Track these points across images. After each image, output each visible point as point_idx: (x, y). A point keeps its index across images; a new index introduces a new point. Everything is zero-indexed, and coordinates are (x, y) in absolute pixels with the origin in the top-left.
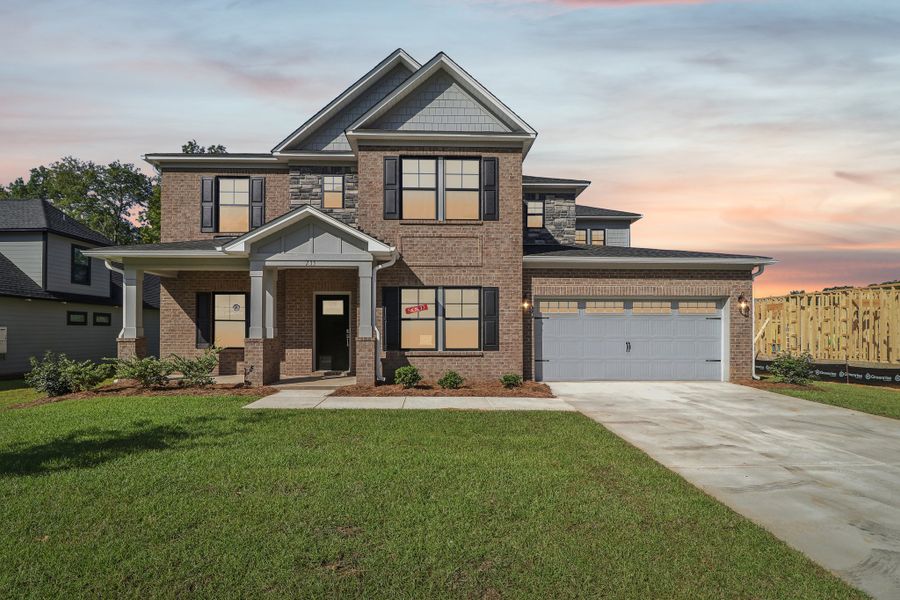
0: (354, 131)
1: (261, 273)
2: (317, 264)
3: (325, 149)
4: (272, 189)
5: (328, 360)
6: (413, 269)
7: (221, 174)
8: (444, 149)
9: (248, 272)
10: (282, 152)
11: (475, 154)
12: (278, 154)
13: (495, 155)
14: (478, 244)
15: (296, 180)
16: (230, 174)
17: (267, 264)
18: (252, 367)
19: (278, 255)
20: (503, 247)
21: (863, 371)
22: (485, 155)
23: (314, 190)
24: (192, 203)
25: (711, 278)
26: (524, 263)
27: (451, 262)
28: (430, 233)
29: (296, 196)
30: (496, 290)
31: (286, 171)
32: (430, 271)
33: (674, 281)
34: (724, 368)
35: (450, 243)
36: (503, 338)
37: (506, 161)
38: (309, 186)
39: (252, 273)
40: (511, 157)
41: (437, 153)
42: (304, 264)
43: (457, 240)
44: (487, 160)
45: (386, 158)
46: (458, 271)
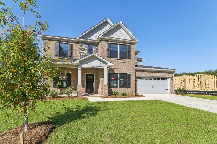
0: (101, 36)
1: (81, 69)
2: (95, 67)
3: (88, 39)
4: (74, 47)
5: (89, 90)
6: (113, 69)
7: (60, 42)
8: (120, 42)
9: (78, 68)
10: (79, 38)
11: (126, 44)
12: (78, 39)
13: (130, 45)
14: (126, 64)
15: (81, 46)
16: (63, 42)
17: (83, 66)
18: (79, 92)
19: (85, 64)
20: (131, 65)
21: (192, 91)
22: (128, 45)
23: (86, 49)
24: (52, 49)
25: (167, 73)
26: (136, 69)
27: (121, 68)
28: (117, 61)
29: (81, 50)
30: (130, 74)
31: (79, 43)
32: (117, 70)
33: (161, 74)
34: (169, 91)
35: (121, 64)
36: (131, 85)
37: (132, 46)
38: (85, 47)
39: (79, 69)
40: (133, 46)
41: (118, 43)
42: (92, 67)
43: (122, 63)
44: (128, 46)
45: (107, 43)
46: (122, 70)
